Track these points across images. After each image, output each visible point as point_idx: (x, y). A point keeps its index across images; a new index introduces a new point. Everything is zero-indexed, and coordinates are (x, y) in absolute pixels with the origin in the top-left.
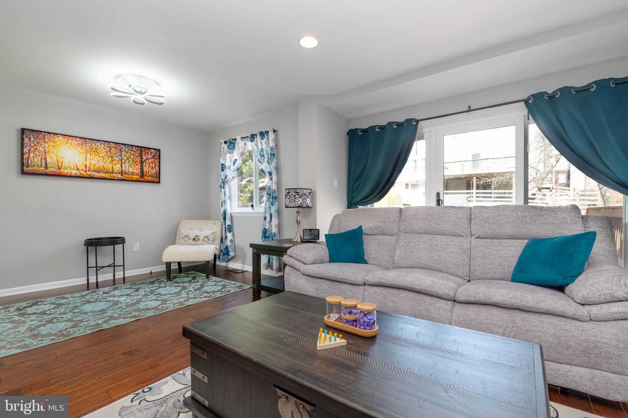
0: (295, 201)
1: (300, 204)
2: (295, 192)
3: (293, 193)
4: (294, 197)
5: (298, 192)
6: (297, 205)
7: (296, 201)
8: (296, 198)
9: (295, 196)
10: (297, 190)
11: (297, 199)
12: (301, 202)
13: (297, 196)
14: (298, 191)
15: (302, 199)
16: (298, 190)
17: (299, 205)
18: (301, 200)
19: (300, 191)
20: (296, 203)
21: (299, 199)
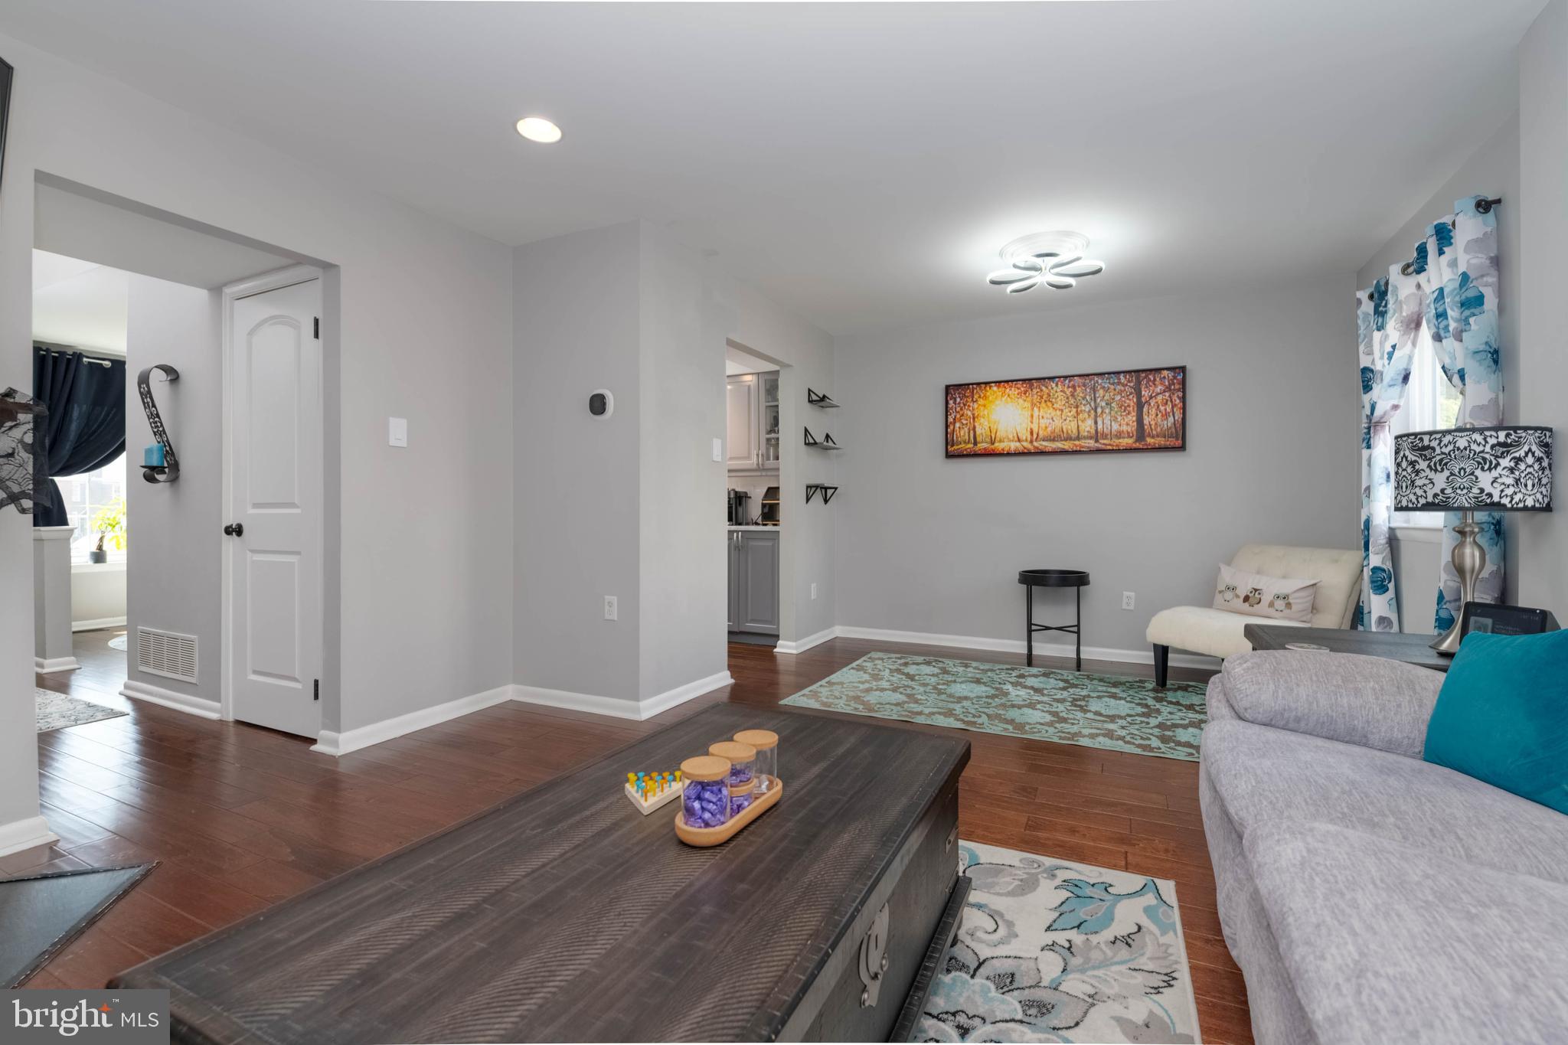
0: (1413, 482)
1: (1435, 495)
2: (1414, 448)
3: (1407, 453)
4: (1409, 470)
5: (1428, 447)
6: (1422, 501)
7: (1419, 483)
8: (1417, 472)
9: (1413, 463)
10: (1421, 440)
11: (1423, 474)
12: (1444, 486)
13: (1423, 465)
14: (1426, 443)
15: (1447, 473)
16: (1426, 438)
17: (1430, 499)
18: (1440, 480)
19: (1434, 444)
20: (1419, 492)
21: (1432, 475)
